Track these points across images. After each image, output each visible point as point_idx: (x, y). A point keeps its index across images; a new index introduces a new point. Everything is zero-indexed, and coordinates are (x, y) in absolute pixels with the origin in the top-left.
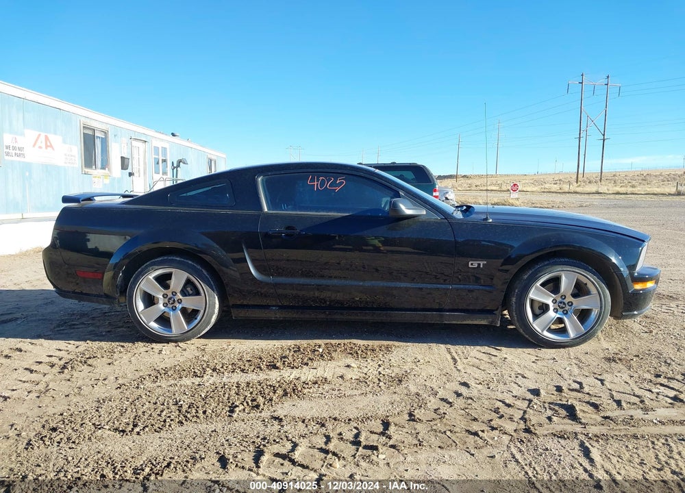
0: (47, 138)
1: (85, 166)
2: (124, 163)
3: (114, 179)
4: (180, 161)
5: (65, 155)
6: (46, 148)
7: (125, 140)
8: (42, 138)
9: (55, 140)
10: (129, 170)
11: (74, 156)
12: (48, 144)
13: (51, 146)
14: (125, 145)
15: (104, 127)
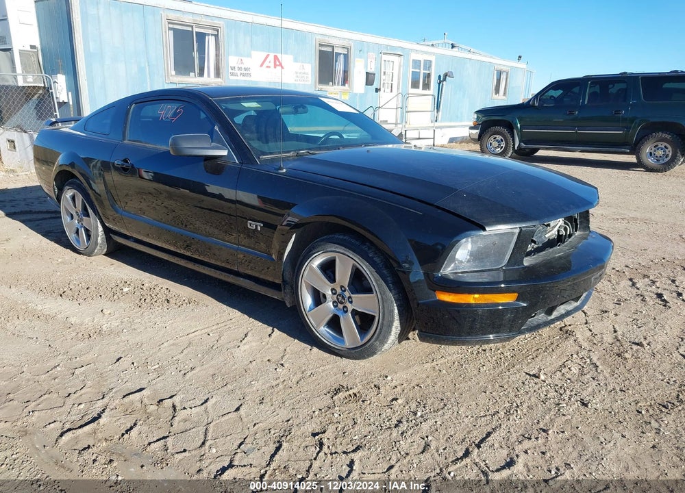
0: (276, 57)
1: (319, 83)
2: (370, 78)
3: (356, 94)
4: (446, 75)
5: (296, 73)
6: (275, 67)
7: (372, 55)
8: (271, 58)
9: (286, 59)
10: (376, 85)
11: (307, 74)
12: (278, 63)
13: (281, 65)
14: (373, 61)
15: (345, 43)
